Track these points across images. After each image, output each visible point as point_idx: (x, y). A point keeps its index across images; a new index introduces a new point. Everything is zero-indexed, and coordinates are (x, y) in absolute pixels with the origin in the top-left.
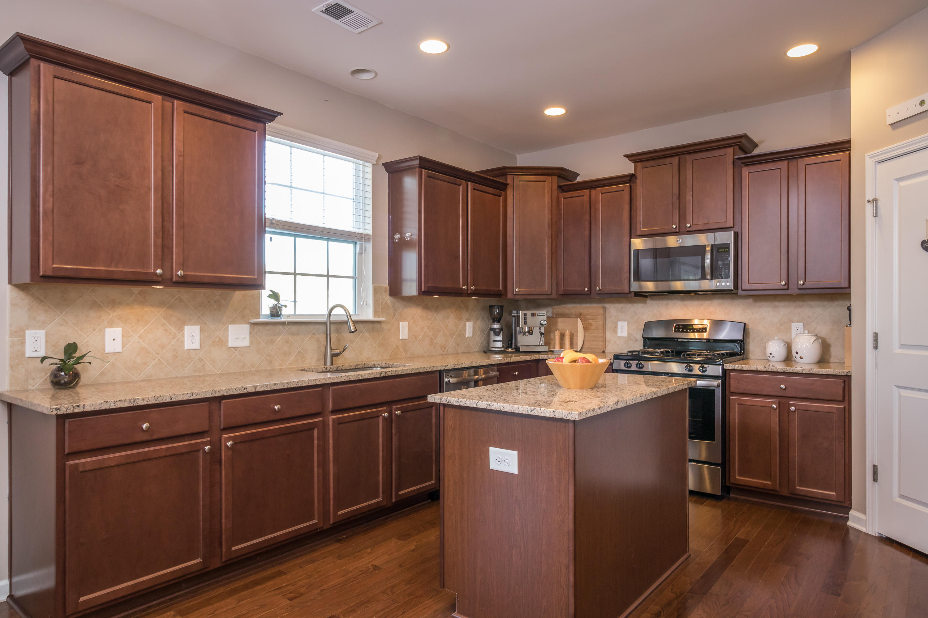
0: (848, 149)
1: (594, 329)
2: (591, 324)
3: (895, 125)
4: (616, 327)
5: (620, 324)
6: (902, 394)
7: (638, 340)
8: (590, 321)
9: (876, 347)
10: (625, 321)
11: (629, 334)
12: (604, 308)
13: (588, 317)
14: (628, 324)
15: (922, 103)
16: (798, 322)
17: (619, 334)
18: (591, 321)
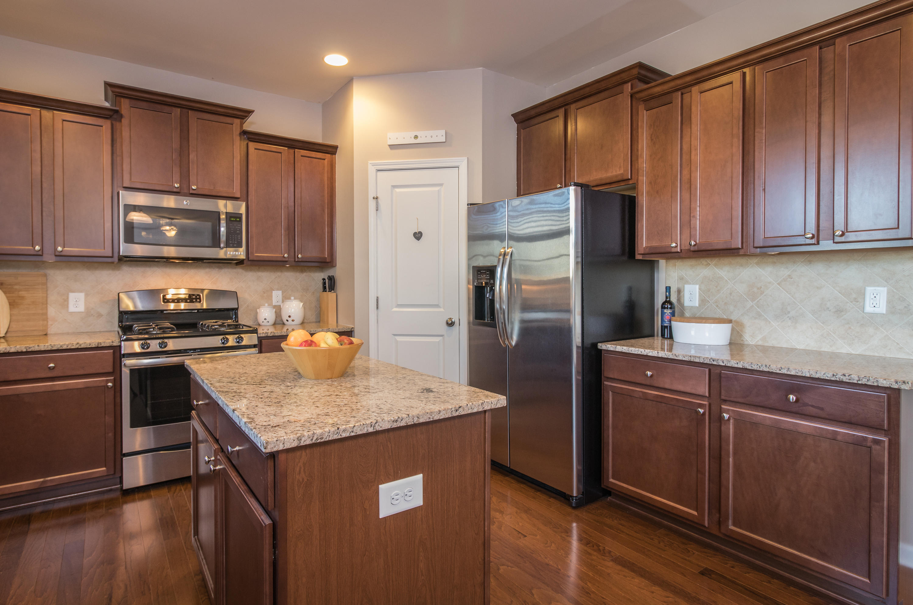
0: (334, 153)
1: (29, 305)
2: (23, 298)
3: (392, 147)
4: (67, 300)
5: (72, 296)
6: (398, 340)
7: (102, 315)
8: (20, 293)
9: (377, 308)
10: (81, 292)
11: (87, 308)
12: (45, 275)
13: (17, 287)
14: (87, 295)
15: (416, 137)
16: (278, 290)
17: (72, 308)
18: (23, 293)
